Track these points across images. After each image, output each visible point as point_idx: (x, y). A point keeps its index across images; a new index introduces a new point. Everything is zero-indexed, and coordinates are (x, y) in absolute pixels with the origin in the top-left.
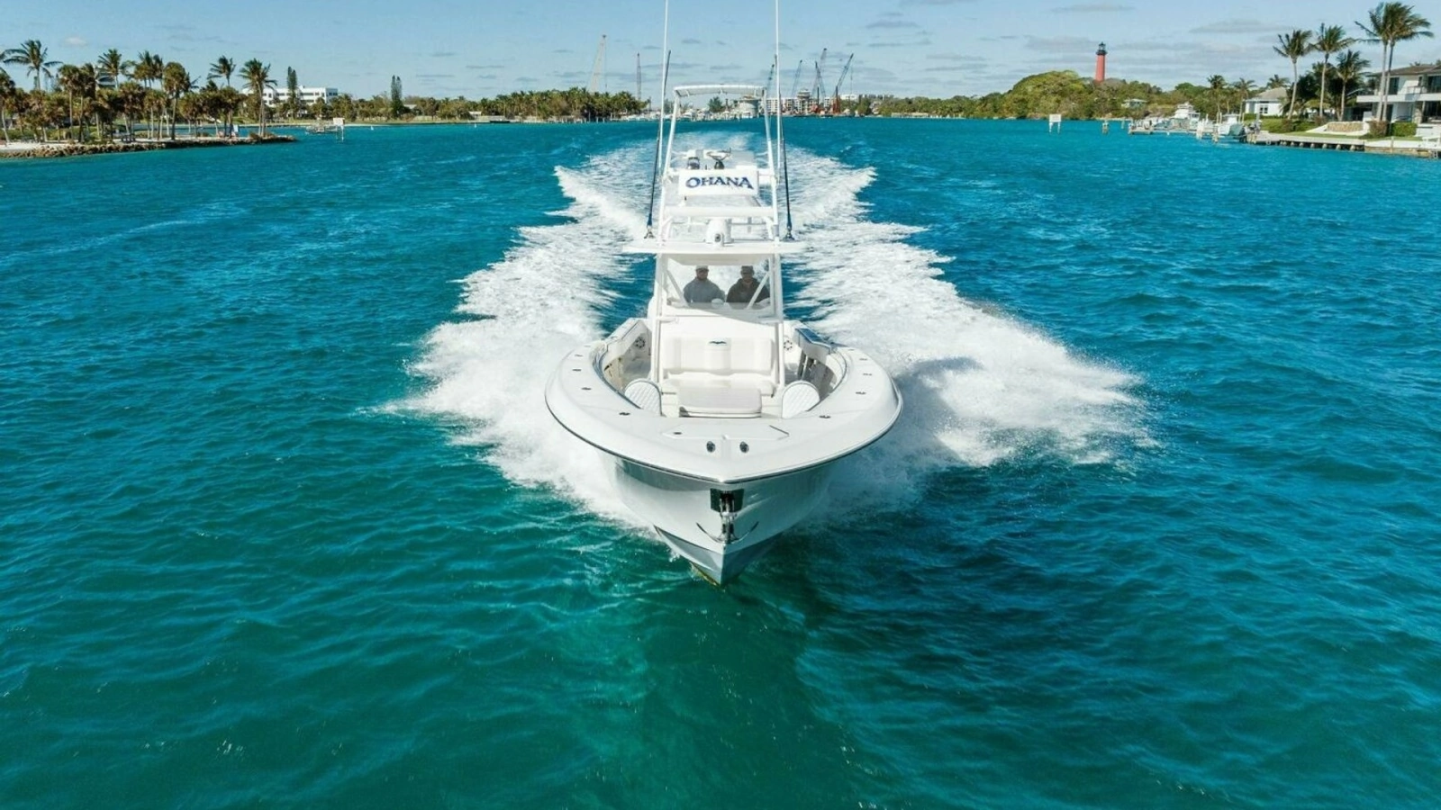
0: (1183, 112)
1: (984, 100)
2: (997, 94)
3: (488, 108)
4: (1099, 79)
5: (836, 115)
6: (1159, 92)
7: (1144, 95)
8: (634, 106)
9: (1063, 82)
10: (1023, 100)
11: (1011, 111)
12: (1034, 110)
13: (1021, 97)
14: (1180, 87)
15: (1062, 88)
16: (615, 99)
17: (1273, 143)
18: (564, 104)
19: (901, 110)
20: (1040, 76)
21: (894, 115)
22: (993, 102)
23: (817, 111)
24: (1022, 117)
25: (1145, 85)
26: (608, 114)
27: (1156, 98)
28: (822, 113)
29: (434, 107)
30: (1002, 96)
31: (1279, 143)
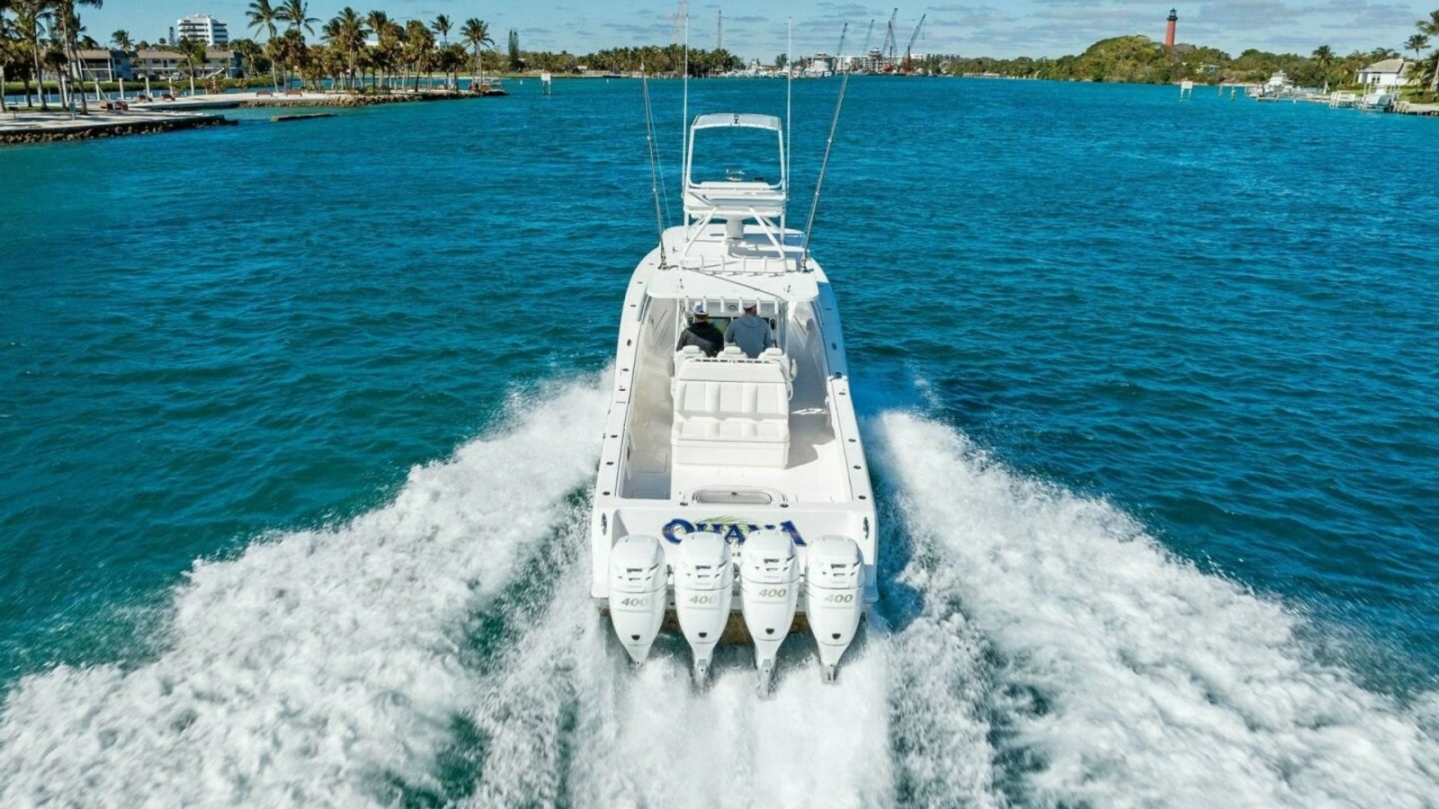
0: (1277, 80)
1: (1060, 62)
2: (1071, 57)
3: (594, 62)
4: (1169, 44)
5: (908, 74)
6: (1227, 58)
7: (1215, 60)
8: (730, 63)
9: (1136, 46)
10: (1098, 64)
11: (1087, 74)
12: (1110, 74)
13: (1097, 60)
14: (1247, 53)
15: (1137, 51)
16: (712, 56)
17: (1424, 114)
18: (667, 60)
19: (972, 70)
20: (1114, 39)
21: (966, 75)
22: (1068, 65)
23: (890, 69)
24: (1098, 80)
25: (1215, 51)
26: (706, 71)
27: (1226, 63)
28: (895, 72)
29: (547, 61)
30: (1076, 59)
31: (1429, 113)
